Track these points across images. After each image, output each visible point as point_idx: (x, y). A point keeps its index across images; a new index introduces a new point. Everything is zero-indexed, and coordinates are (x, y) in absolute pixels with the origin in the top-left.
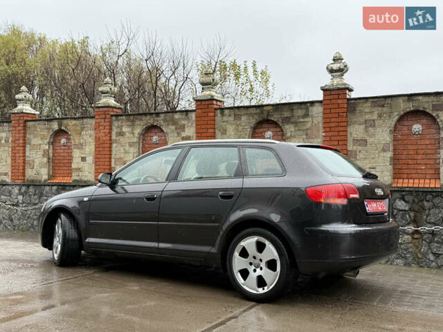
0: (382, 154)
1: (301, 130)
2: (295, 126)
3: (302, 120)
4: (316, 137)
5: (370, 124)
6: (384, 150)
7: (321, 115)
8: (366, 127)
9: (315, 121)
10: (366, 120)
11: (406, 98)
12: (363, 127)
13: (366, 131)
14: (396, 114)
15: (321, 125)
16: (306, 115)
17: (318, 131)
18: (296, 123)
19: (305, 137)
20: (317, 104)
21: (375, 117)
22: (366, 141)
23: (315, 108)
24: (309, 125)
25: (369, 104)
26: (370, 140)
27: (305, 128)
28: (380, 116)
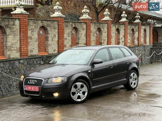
0: (36, 43)
1: (12, 31)
2: (10, 30)
3: (12, 27)
4: (17, 35)
5: (33, 30)
6: (36, 42)
7: (19, 25)
8: (31, 32)
9: (17, 28)
10: (31, 29)
11: (41, 21)
12: (31, 31)
13: (32, 33)
14: (39, 27)
15: (19, 30)
16: (14, 25)
17: (18, 32)
18: (10, 28)
19: (14, 35)
20: (17, 20)
21: (34, 28)
22: (32, 37)
23: (16, 21)
24: (15, 29)
25: (32, 22)
26: (33, 37)
27: (14, 31)
28: (35, 27)
